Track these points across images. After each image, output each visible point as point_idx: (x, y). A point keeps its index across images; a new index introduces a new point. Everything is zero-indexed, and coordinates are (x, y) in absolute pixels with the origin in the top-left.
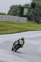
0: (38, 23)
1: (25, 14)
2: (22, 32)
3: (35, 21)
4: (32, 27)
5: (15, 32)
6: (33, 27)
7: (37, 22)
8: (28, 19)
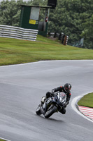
0: (63, 42)
1: (32, 22)
2: (26, 62)
3: (55, 37)
4: (48, 50)
5: (10, 62)
6: (50, 52)
7: (59, 39)
8: (39, 33)
